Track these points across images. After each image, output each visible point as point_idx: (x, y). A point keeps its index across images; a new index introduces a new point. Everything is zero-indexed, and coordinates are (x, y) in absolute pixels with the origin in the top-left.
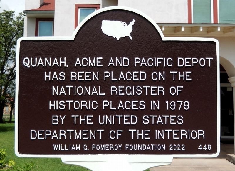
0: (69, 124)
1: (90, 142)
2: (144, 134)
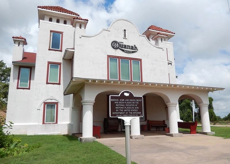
0: (119, 111)
1: (123, 114)
2: (131, 113)
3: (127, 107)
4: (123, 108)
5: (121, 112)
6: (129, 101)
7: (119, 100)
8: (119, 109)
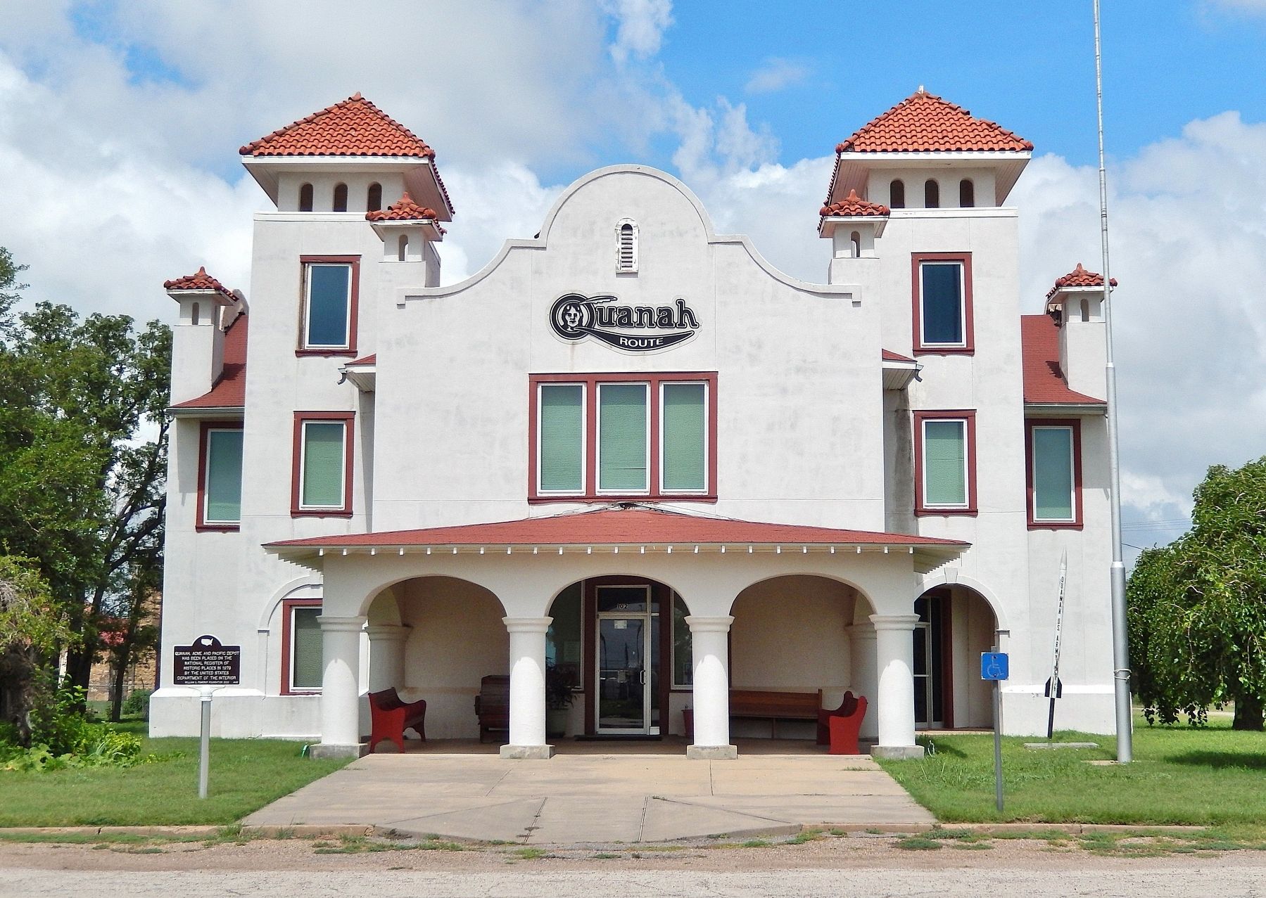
0: (190, 675)
1: (197, 681)
2: (215, 678)
3: (206, 666)
4: (198, 668)
5: (194, 675)
6: (211, 656)
7: (191, 653)
8: (190, 670)
